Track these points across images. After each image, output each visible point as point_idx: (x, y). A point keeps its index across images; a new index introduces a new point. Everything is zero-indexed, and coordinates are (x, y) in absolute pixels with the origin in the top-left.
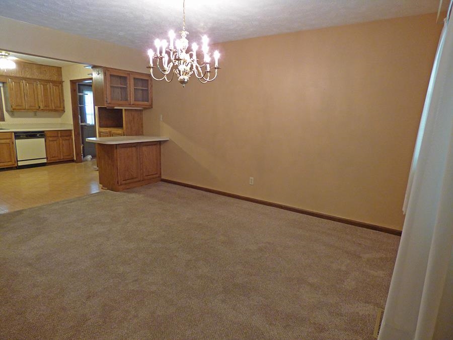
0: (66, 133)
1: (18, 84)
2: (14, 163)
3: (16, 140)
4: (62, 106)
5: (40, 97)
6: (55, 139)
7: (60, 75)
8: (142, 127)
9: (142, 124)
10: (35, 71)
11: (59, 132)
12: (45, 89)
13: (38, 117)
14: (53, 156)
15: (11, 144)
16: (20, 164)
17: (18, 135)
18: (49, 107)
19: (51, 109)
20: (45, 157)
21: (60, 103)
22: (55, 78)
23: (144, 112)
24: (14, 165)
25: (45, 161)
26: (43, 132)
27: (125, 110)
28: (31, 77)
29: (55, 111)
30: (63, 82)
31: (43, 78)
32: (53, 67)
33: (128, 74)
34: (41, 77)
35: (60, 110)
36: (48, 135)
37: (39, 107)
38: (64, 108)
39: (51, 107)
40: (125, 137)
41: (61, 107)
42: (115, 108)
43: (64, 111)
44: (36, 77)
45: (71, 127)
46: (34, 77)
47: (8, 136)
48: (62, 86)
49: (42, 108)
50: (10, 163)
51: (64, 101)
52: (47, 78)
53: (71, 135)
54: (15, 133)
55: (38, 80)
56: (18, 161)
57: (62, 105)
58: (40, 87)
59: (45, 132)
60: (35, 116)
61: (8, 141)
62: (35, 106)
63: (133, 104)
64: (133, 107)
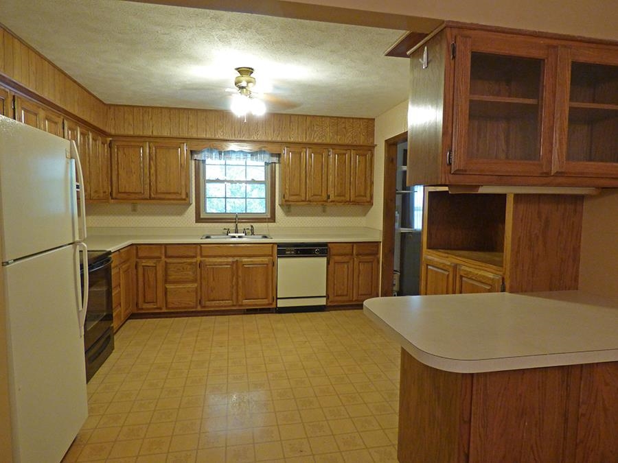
0: (367, 248)
1: (298, 155)
2: (271, 302)
3: (279, 260)
4: (368, 195)
5: (331, 178)
6: (346, 259)
7: (371, 133)
8: (576, 260)
9: (576, 250)
10: (328, 129)
11: (355, 245)
12: (342, 163)
13: (328, 215)
14: (339, 293)
15: (270, 265)
16: (281, 304)
17: (284, 250)
18: (344, 196)
19: (348, 200)
20: (325, 295)
21: (366, 189)
22: (361, 140)
23: (587, 205)
24: (271, 304)
25: (323, 302)
26: (325, 244)
27: (517, 196)
28: (320, 141)
29: (355, 203)
30: (374, 146)
31: (340, 142)
32: (360, 119)
33: (549, 46)
34: (338, 140)
35: (364, 203)
36: (333, 251)
37: (329, 197)
38: (372, 197)
39: (347, 196)
40: (506, 294)
41: (366, 196)
42: (483, 190)
43: (370, 203)
44: (328, 141)
45: (379, 237)
46: (325, 142)
47: (268, 250)
48: (372, 155)
49: (332, 198)
50: (265, 301)
51: (372, 183)
52: (347, 141)
53: (377, 253)
54: (279, 245)
55: (333, 146)
56: (277, 298)
57: (368, 192)
58: (333, 159)
59: (329, 245)
60: (324, 212)
61: (265, 259)
62: (321, 195)
63: (559, 174)
64: (559, 185)
